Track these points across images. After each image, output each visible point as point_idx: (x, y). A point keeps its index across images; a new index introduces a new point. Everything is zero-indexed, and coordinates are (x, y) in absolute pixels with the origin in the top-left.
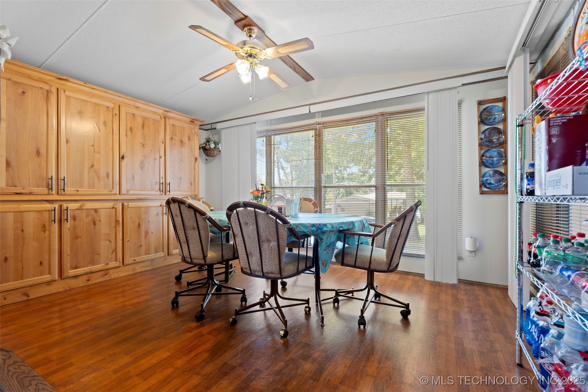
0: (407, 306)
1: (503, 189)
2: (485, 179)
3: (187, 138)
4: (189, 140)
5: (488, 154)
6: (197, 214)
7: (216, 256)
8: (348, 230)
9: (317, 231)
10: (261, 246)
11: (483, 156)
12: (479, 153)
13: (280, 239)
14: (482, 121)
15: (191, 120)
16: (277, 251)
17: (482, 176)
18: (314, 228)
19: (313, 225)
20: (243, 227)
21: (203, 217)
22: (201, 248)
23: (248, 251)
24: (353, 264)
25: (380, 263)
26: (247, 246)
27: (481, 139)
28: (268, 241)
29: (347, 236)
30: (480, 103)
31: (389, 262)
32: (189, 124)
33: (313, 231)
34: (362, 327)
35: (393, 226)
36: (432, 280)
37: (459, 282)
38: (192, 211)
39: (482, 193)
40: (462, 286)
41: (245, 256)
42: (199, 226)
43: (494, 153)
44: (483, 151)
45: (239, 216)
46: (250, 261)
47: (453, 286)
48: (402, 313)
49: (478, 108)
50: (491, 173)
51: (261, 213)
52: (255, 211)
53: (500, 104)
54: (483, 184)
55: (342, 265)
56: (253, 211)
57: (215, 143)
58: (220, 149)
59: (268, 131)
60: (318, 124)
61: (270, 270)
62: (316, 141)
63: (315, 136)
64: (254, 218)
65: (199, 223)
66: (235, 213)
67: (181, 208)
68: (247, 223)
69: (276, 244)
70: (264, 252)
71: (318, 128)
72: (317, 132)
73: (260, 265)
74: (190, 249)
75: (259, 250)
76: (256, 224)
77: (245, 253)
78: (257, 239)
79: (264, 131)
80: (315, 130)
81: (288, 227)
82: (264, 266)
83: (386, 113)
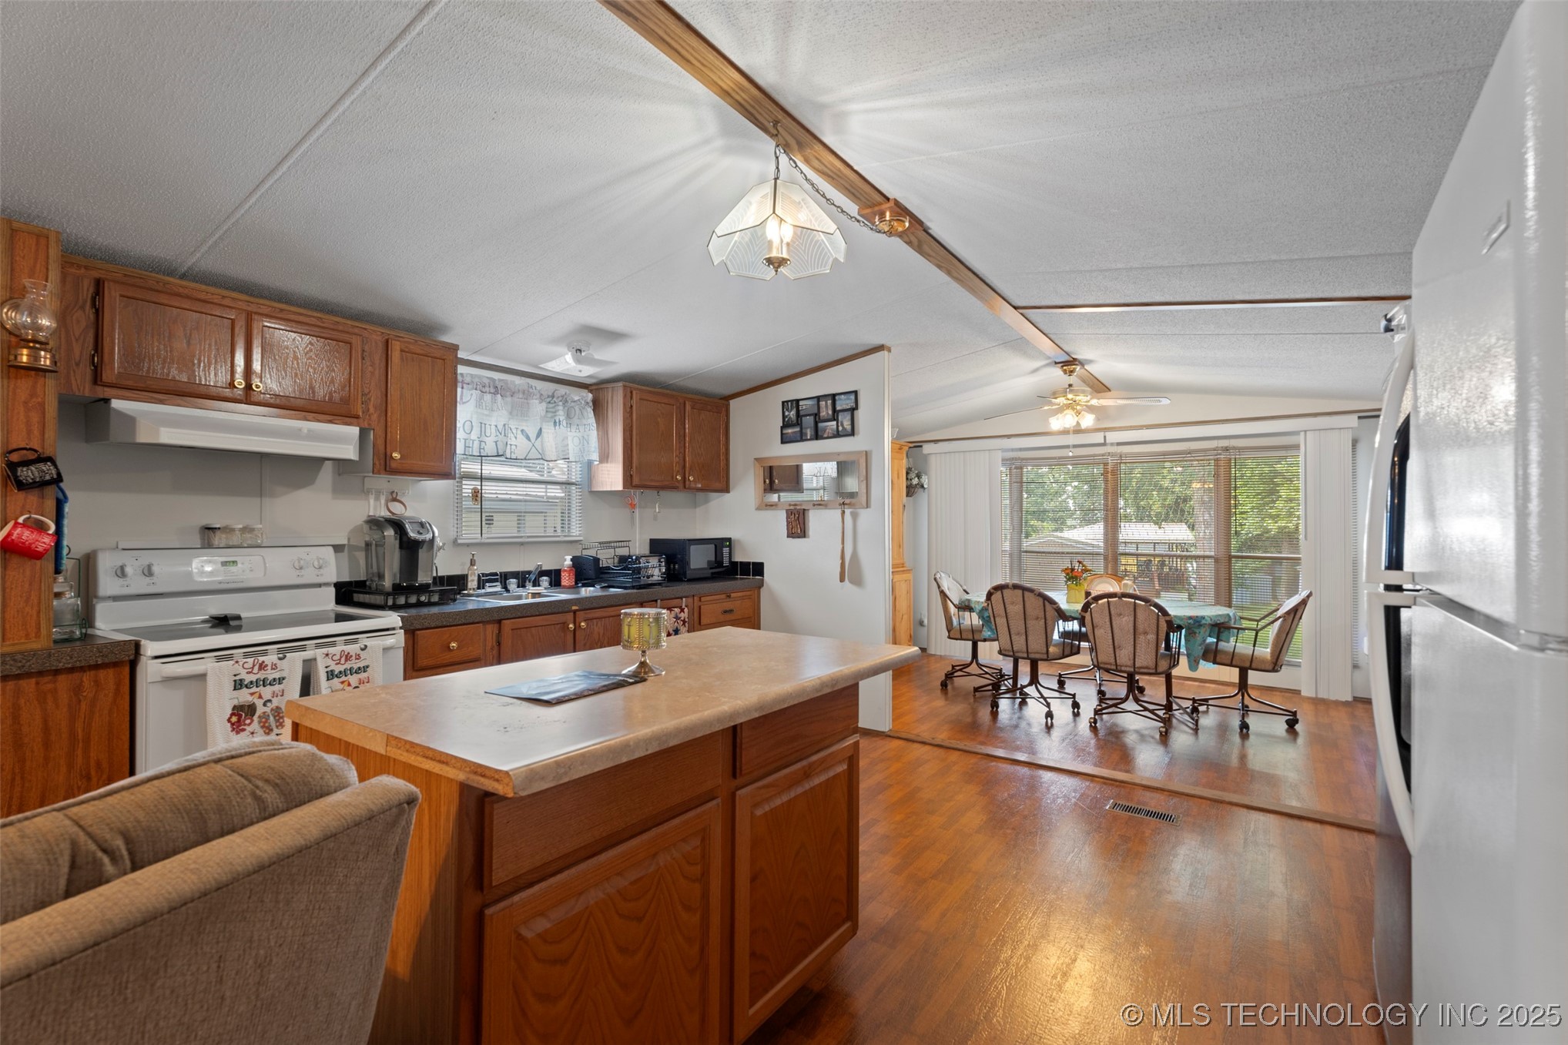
0: (1294, 714)
6: (1046, 603)
7: (1058, 651)
8: (1223, 623)
9: (1194, 624)
10: (1137, 638)
13: (1160, 632)
16: (1154, 645)
18: (1191, 621)
19: (1190, 618)
20: (1113, 618)
21: (1055, 606)
22: (1045, 640)
23: (1116, 644)
24: (1229, 662)
25: (1263, 661)
26: (1115, 639)
28: (1146, 633)
29: (1222, 630)
31: (1275, 660)
33: (1190, 624)
34: (1245, 731)
35: (1281, 620)
36: (1314, 696)
37: (1354, 699)
38: (1041, 600)
40: (1357, 705)
41: (1111, 650)
42: (1047, 616)
45: (1111, 607)
46: (1117, 655)
47: (1346, 704)
48: (1287, 722)
51: (1140, 605)
52: (1136, 602)
55: (1214, 664)
56: (1131, 602)
57: (919, 476)
58: (925, 486)
59: (1016, 459)
60: (1112, 456)
61: (1145, 664)
62: (1106, 481)
63: (1105, 474)
64: (1132, 609)
65: (1047, 613)
66: (1104, 603)
67: (1025, 596)
68: (1121, 615)
69: (1154, 637)
70: (1139, 645)
71: (1110, 461)
72: (1109, 467)
73: (1132, 658)
74: (1029, 642)
75: (1133, 643)
76: (1133, 615)
77: (1112, 646)
78: (1132, 631)
79: (1007, 460)
80: (1106, 464)
81: (1168, 618)
82: (1136, 660)
83: (1234, 448)
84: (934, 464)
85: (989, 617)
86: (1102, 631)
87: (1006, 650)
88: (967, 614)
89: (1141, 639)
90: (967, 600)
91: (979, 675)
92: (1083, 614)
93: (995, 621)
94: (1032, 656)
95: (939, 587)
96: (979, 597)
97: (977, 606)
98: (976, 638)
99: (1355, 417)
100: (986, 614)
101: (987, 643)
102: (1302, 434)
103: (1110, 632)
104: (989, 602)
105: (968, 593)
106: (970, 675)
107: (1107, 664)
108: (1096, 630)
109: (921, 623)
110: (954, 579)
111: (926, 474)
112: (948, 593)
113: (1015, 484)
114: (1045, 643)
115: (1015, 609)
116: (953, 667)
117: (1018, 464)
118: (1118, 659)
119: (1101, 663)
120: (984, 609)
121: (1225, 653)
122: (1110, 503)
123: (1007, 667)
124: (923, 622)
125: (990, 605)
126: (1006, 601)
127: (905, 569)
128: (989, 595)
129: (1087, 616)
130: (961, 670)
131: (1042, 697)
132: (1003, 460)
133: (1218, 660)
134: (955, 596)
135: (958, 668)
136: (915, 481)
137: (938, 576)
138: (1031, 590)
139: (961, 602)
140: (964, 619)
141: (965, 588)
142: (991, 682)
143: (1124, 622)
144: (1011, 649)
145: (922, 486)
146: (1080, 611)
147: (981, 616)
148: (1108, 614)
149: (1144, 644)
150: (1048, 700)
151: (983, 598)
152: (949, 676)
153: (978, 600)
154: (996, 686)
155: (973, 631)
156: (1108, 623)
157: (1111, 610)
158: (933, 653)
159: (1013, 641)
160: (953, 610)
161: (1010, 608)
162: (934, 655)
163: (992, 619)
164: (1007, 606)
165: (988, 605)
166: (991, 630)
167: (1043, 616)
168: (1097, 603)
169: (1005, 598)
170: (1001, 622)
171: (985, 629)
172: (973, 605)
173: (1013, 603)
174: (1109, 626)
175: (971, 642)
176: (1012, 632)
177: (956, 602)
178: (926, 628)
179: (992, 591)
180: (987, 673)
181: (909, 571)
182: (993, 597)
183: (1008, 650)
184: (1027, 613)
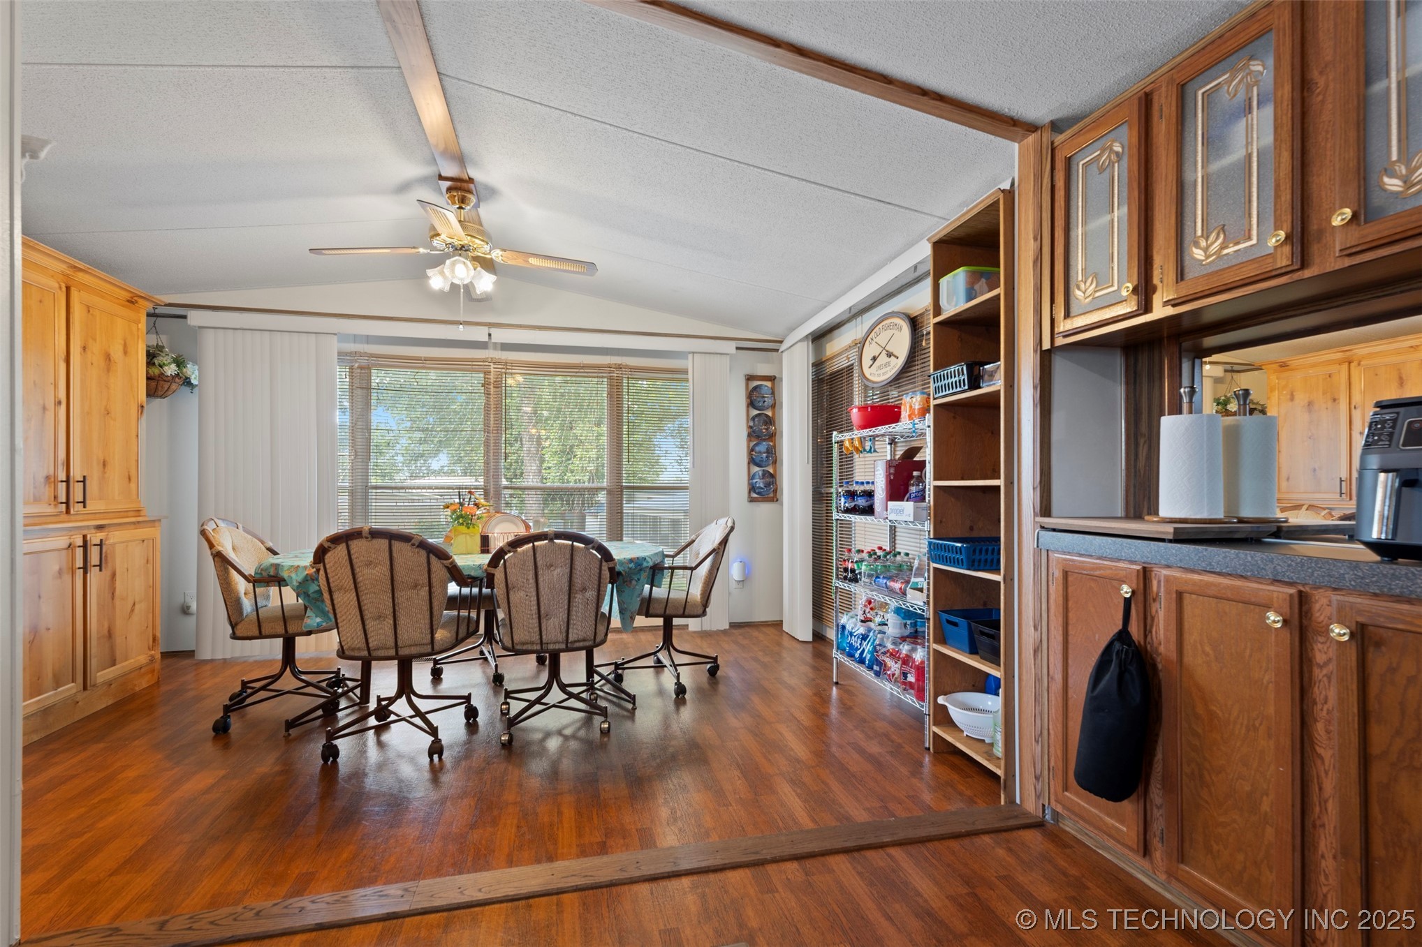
0: (715, 659)
1: (772, 495)
2: (755, 481)
3: (121, 348)
4: (125, 352)
5: (757, 449)
6: (433, 558)
7: (449, 635)
8: (659, 563)
10: (572, 599)
11: (752, 450)
12: (748, 446)
13: (602, 585)
14: (751, 404)
15: (130, 295)
17: (751, 477)
18: (632, 565)
19: (631, 560)
20: (540, 572)
21: (446, 562)
22: (428, 621)
23: (542, 612)
24: (655, 612)
25: (694, 605)
27: (751, 427)
28: (584, 589)
29: (658, 572)
30: (750, 378)
32: (123, 306)
33: (631, 569)
34: (681, 696)
35: (714, 554)
37: (730, 626)
38: (423, 553)
39: (752, 500)
40: (736, 632)
41: (535, 621)
43: (763, 447)
44: (752, 444)
46: (544, 628)
47: (724, 632)
49: (747, 385)
50: (761, 473)
51: (578, 547)
52: (572, 545)
53: (769, 384)
54: (752, 488)
55: (647, 617)
56: (567, 545)
57: (179, 363)
58: (194, 381)
59: (361, 355)
60: (494, 363)
61: (581, 635)
62: (488, 394)
63: (486, 385)
64: (568, 556)
65: (433, 576)
66: (527, 551)
67: (394, 549)
68: (551, 566)
69: (595, 593)
70: (574, 609)
71: (492, 370)
72: (492, 377)
73: (564, 630)
74: (399, 629)
75: (566, 607)
76: (569, 565)
77: (535, 616)
78: (566, 588)
79: (346, 354)
80: (487, 373)
81: (611, 564)
82: (570, 630)
83: (627, 367)
84: (210, 342)
85: (320, 592)
86: (522, 594)
87: (353, 649)
88: (273, 590)
89: (578, 598)
90: (272, 565)
91: (296, 692)
92: (491, 570)
93: (332, 600)
94: (404, 652)
95: (211, 546)
96: (298, 558)
97: (293, 576)
98: (290, 630)
99: (733, 344)
100: (313, 588)
101: (313, 635)
102: (690, 356)
103: (534, 594)
104: (321, 566)
105: (275, 553)
106: (281, 693)
107: (527, 643)
108: (511, 593)
109: (185, 610)
110: (245, 530)
111: (195, 362)
112: (232, 556)
113: (359, 390)
114: (428, 626)
115: (374, 574)
116: (244, 684)
117: (364, 362)
118: (544, 633)
119: (517, 644)
120: (309, 579)
121: (658, 600)
122: (492, 422)
123: (351, 670)
124: (188, 607)
125: (322, 572)
126: (354, 561)
127: (140, 519)
128: (321, 554)
129: (499, 574)
130: (264, 688)
131: (418, 713)
132: (340, 354)
133: (651, 611)
134: (247, 559)
135: (257, 685)
136: (171, 370)
137: (210, 527)
138: (405, 538)
139: (260, 570)
140: (268, 597)
141: (270, 544)
142: (323, 700)
143: (555, 577)
144: (364, 645)
145: (187, 382)
146: (485, 567)
147: (301, 590)
148: (532, 567)
149: (581, 606)
150: (428, 716)
151: (307, 559)
152: (237, 703)
153: (296, 564)
154: (330, 709)
155: (285, 620)
156: (532, 581)
157: (538, 559)
158: (208, 657)
159: (369, 632)
160: (241, 585)
161: (363, 573)
162: (212, 661)
163: (326, 596)
164: (357, 570)
165: (318, 571)
166: (323, 614)
167: (426, 581)
168: (516, 551)
169: (353, 557)
170: (345, 599)
171: (309, 613)
172: (285, 575)
173: (369, 564)
174: (534, 585)
175: (281, 640)
176: (367, 615)
177: (250, 570)
178: (193, 619)
179: (326, 545)
180: (308, 684)
181: (152, 523)
182: (329, 557)
183: (359, 649)
184: (397, 579)
